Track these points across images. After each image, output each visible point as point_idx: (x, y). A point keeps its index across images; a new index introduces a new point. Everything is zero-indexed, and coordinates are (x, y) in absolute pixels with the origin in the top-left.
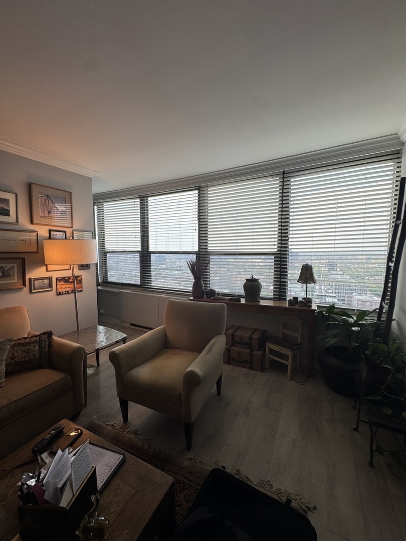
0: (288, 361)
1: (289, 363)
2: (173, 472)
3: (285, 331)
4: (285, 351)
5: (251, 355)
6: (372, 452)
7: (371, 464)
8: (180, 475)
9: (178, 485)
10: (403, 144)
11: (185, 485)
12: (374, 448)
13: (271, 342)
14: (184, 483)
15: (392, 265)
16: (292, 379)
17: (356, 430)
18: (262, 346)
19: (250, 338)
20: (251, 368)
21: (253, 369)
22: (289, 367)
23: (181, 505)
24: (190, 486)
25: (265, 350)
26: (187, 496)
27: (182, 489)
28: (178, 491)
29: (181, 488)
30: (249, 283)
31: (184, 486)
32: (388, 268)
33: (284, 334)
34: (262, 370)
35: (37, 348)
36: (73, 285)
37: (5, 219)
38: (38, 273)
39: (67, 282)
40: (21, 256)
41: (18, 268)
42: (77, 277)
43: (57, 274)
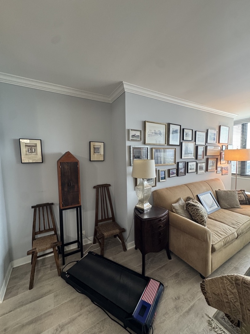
35: (243, 196)
36: (226, 171)
37: (214, 142)
38: (219, 165)
39: (225, 169)
40: (217, 157)
41: (215, 162)
42: (227, 167)
43: (223, 166)
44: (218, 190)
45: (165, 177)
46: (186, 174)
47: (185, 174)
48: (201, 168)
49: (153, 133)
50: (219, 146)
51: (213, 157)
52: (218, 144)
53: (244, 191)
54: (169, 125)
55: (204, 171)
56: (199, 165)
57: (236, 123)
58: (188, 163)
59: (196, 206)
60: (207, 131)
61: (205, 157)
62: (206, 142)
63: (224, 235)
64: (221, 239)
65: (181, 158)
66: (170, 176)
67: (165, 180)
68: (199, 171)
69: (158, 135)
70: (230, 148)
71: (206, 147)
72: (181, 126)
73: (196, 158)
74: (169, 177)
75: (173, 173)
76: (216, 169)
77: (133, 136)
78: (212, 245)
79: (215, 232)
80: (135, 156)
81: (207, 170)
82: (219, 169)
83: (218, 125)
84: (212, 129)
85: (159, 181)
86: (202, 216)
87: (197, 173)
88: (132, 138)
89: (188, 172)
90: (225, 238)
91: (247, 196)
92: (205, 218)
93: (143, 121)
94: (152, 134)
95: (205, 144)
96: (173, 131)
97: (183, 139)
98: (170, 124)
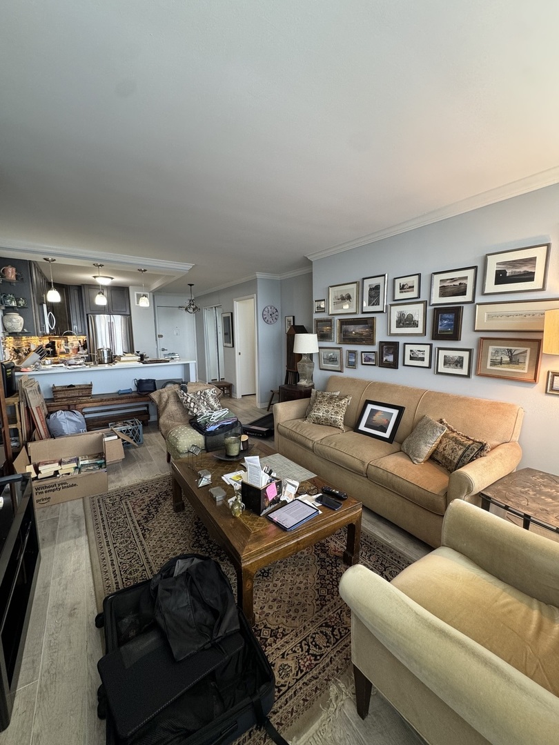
2: (328, 665)
8: (320, 673)
9: (307, 664)
11: (303, 673)
14: (306, 673)
23: (283, 657)
24: (297, 680)
26: (288, 670)
27: (300, 667)
28: (300, 661)
29: (302, 666)
31: (302, 671)
35: (460, 453)
40: (538, 337)
41: (532, 354)
45: (355, 362)
46: (399, 366)
48: (451, 362)
49: (339, 299)
51: (510, 335)
54: (363, 281)
55: (464, 371)
56: (442, 353)
58: (404, 344)
61: (470, 336)
62: (479, 292)
66: (364, 363)
67: (355, 367)
68: (443, 369)
72: (385, 276)
75: (370, 360)
76: (536, 377)
77: (318, 307)
81: (477, 371)
85: (346, 366)
87: (434, 373)
89: (404, 364)
95: (469, 300)
96: (370, 289)
97: (393, 299)
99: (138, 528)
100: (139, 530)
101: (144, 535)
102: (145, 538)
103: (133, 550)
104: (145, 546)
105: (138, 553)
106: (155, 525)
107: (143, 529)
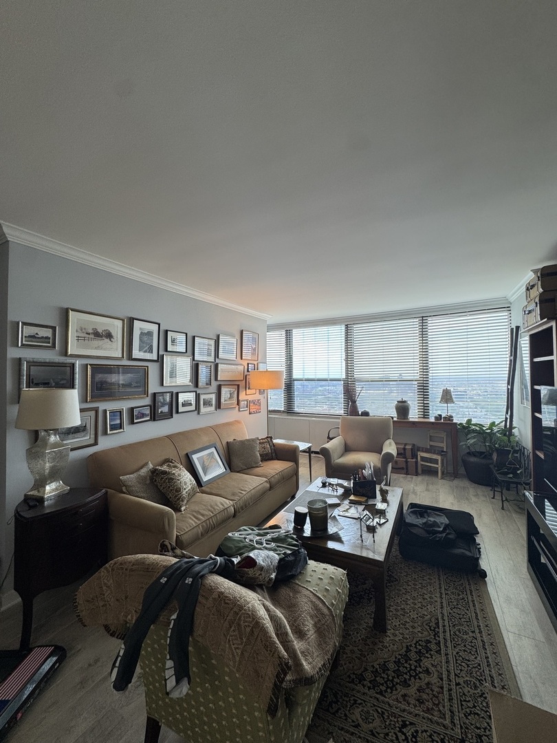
0: (438, 464)
1: (439, 466)
3: (432, 443)
4: (435, 457)
5: (407, 462)
6: (503, 501)
7: (503, 508)
10: (511, 303)
12: (504, 499)
13: (423, 451)
15: (509, 387)
16: (442, 478)
17: (493, 498)
18: (414, 456)
19: (404, 449)
20: (407, 474)
21: (408, 474)
22: (439, 468)
25: (417, 458)
30: (400, 404)
32: (508, 389)
33: (431, 446)
34: (417, 474)
36: (257, 407)
37: (233, 357)
38: (242, 396)
39: (254, 403)
40: (237, 383)
41: (236, 393)
42: (258, 400)
43: (250, 398)
44: (232, 440)
45: (121, 423)
46: (174, 415)
47: (172, 416)
48: (207, 403)
49: (89, 334)
50: (241, 365)
51: (230, 383)
52: (241, 362)
53: (271, 438)
54: (131, 321)
55: (213, 408)
56: (202, 397)
57: (272, 328)
58: (177, 394)
59: (169, 473)
60: (218, 336)
61: (214, 384)
62: (217, 355)
63: (207, 515)
64: (199, 522)
65: (163, 385)
66: (135, 421)
67: (122, 430)
68: (203, 410)
69: (104, 338)
70: (262, 367)
71: (216, 366)
72: (159, 325)
73: (197, 385)
74: (132, 423)
75: (143, 415)
76: (238, 404)
77: (30, 336)
78: (177, 536)
79: (194, 513)
80: (35, 382)
81: (219, 406)
82: (242, 404)
83: (237, 329)
84: (227, 334)
85: (105, 433)
86: (178, 490)
87: (199, 413)
88: (25, 341)
89: (177, 412)
90: (208, 519)
91: (274, 446)
92: (184, 493)
93: (62, 309)
94: (87, 336)
95: (213, 361)
96: (141, 333)
97: (166, 350)
98: (134, 319)
99: (441, 639)
100: (441, 635)
101: (437, 624)
102: (437, 619)
103: (454, 614)
104: (439, 610)
105: (449, 608)
106: (419, 629)
107: (436, 634)
